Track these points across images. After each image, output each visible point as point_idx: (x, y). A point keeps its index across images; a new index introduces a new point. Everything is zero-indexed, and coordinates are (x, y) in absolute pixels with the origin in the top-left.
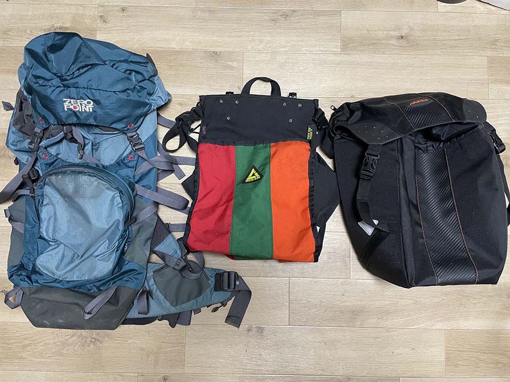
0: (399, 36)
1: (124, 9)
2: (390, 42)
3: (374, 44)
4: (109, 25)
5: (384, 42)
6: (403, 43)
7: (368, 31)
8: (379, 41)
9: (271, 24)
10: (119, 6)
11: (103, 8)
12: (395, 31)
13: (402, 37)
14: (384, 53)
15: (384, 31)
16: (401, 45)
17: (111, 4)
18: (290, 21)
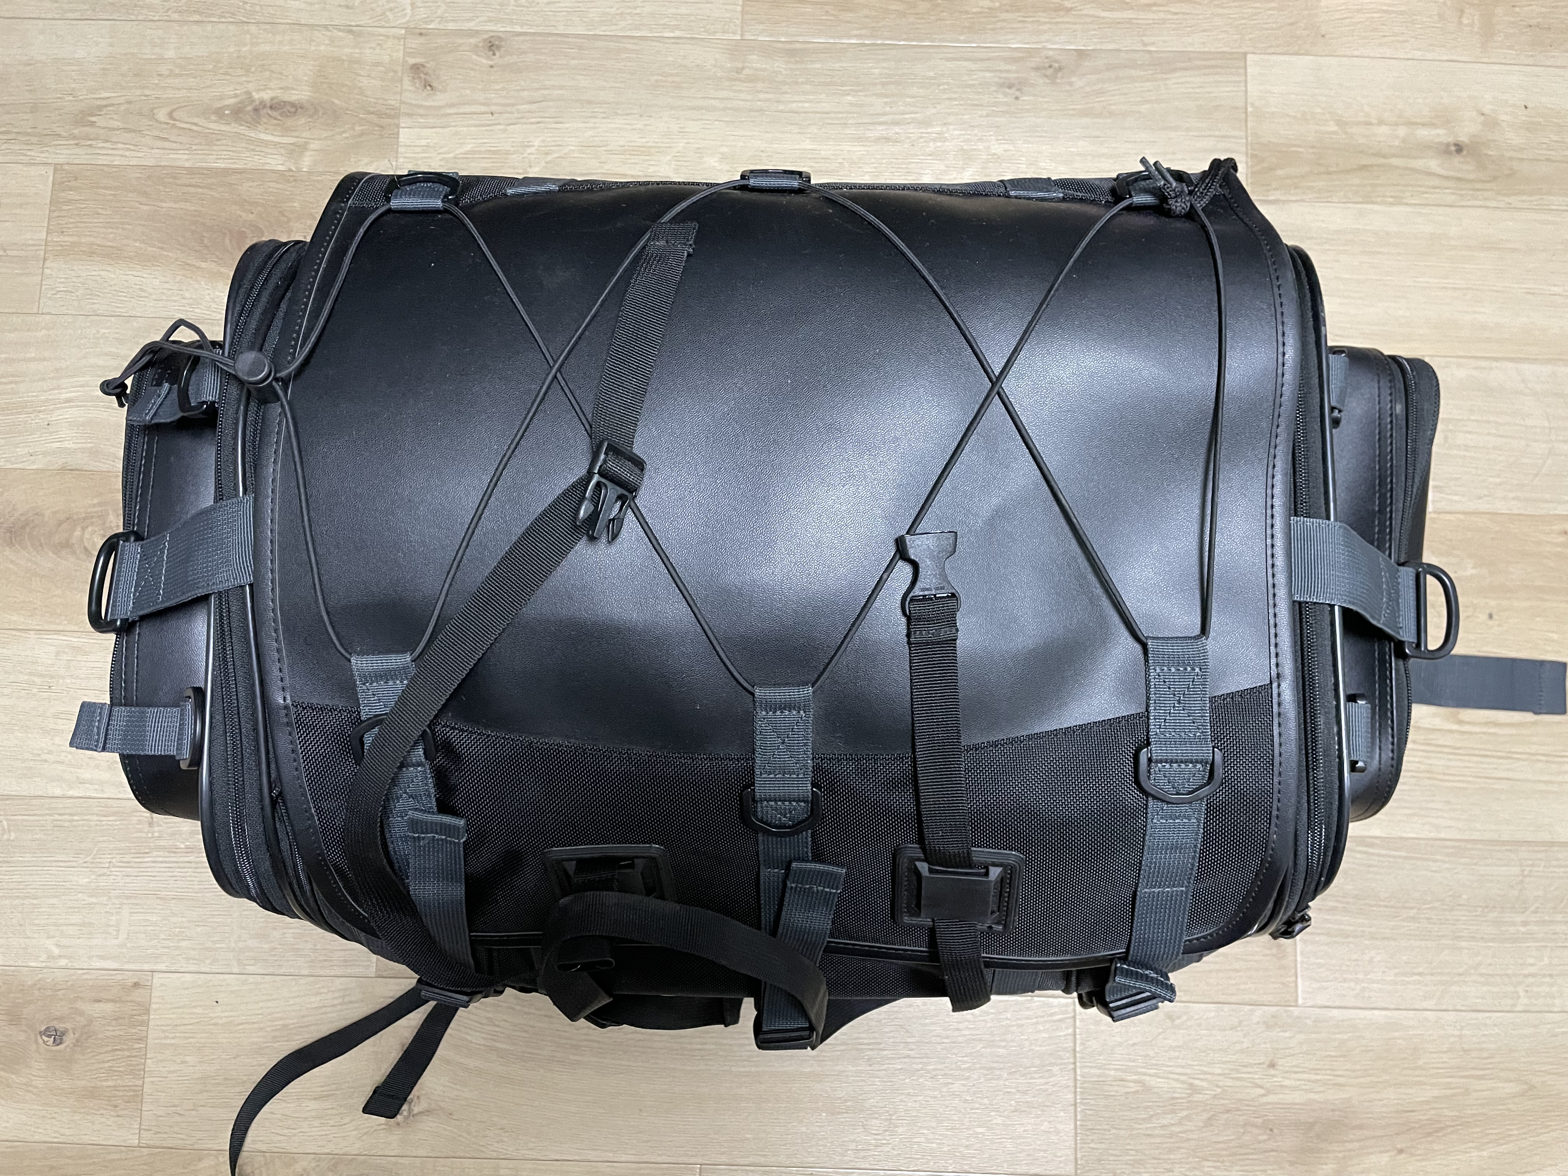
0: (1448, 145)
1: (492, 45)
2: (1419, 164)
3: (1364, 168)
4: (440, 99)
5: (1395, 161)
6: (1462, 166)
7: (1340, 123)
8: (1382, 161)
9: (1001, 98)
10: (477, 32)
11: (422, 40)
12: (1432, 125)
13: (1459, 148)
14: (1398, 201)
15: (1396, 124)
16: (1459, 175)
17: (451, 26)
18: (1068, 88)
